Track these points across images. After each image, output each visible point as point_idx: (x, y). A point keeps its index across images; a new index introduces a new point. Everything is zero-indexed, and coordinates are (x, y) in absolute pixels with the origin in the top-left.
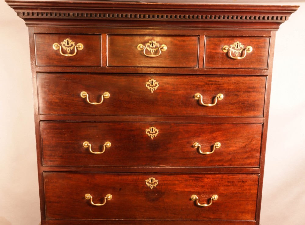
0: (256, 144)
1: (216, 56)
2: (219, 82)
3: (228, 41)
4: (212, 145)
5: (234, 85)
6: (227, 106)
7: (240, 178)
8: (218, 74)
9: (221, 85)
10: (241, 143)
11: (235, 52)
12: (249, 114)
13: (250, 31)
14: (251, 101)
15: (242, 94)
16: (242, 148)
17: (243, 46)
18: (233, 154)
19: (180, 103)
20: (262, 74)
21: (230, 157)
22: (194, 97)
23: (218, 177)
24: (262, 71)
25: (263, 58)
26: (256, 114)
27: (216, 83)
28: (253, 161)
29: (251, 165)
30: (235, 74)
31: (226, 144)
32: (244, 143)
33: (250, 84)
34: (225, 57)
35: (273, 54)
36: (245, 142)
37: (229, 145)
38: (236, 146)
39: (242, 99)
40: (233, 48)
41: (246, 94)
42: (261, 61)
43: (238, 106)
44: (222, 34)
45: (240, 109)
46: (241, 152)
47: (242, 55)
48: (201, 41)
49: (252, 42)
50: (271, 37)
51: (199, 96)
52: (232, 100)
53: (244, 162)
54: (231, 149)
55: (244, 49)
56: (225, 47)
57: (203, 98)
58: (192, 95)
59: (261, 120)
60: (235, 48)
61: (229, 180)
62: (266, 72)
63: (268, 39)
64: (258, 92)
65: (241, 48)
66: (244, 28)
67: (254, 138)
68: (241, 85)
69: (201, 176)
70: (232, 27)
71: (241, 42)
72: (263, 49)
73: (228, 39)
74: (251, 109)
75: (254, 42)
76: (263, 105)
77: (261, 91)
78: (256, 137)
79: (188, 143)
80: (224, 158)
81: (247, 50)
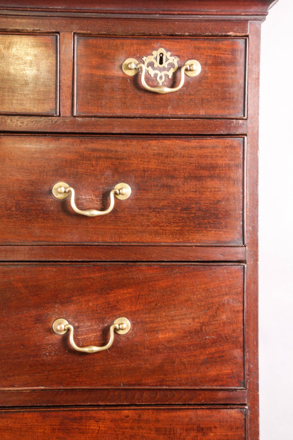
0: (231, 323)
1: (106, 86)
2: (116, 151)
3: (135, 46)
4: (106, 325)
5: (157, 159)
6: (142, 215)
7: (191, 419)
8: (114, 132)
9: (122, 159)
10: (189, 318)
11: (156, 75)
12: (203, 238)
13: (193, 21)
14: (208, 202)
15: (180, 183)
16: (190, 332)
17: (175, 61)
18: (166, 351)
19: (13, 209)
20: (232, 132)
21: (158, 359)
22: (50, 192)
23: (127, 417)
24: (230, 124)
25: (232, 90)
26: (225, 236)
27: (110, 155)
28: (226, 370)
29: (221, 384)
30: (160, 130)
31: (146, 323)
32: (197, 320)
33: (201, 156)
34: (131, 88)
35: (258, 79)
36: (199, 318)
37: (154, 325)
38: (175, 327)
39: (181, 196)
40: (151, 64)
41: (192, 184)
42: (226, 98)
43: (172, 215)
44: (119, 29)
45: (177, 223)
46: (190, 346)
47: (174, 82)
48: (63, 47)
49: (199, 49)
50: (247, 36)
51: (65, 188)
52: (154, 199)
53: (198, 374)
54: (160, 336)
55: (179, 68)
56: (127, 61)
57: (76, 194)
58: (46, 188)
59: (238, 253)
60: (155, 66)
61: (159, 425)
62: (240, 126)
63: (241, 42)
64: (223, 178)
65: (172, 65)
66: (176, 13)
67: (224, 304)
68: (176, 159)
69: (77, 414)
70: (144, 10)
71: (170, 51)
72: (231, 69)
73: (135, 41)
74: (209, 223)
75: (205, 49)
76: (241, 212)
77: (232, 175)
78: (228, 303)
79: (39, 320)
80: (142, 363)
81: (186, 70)
